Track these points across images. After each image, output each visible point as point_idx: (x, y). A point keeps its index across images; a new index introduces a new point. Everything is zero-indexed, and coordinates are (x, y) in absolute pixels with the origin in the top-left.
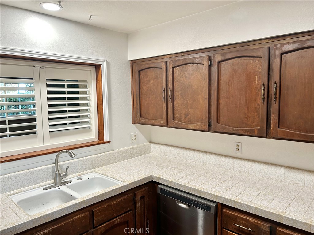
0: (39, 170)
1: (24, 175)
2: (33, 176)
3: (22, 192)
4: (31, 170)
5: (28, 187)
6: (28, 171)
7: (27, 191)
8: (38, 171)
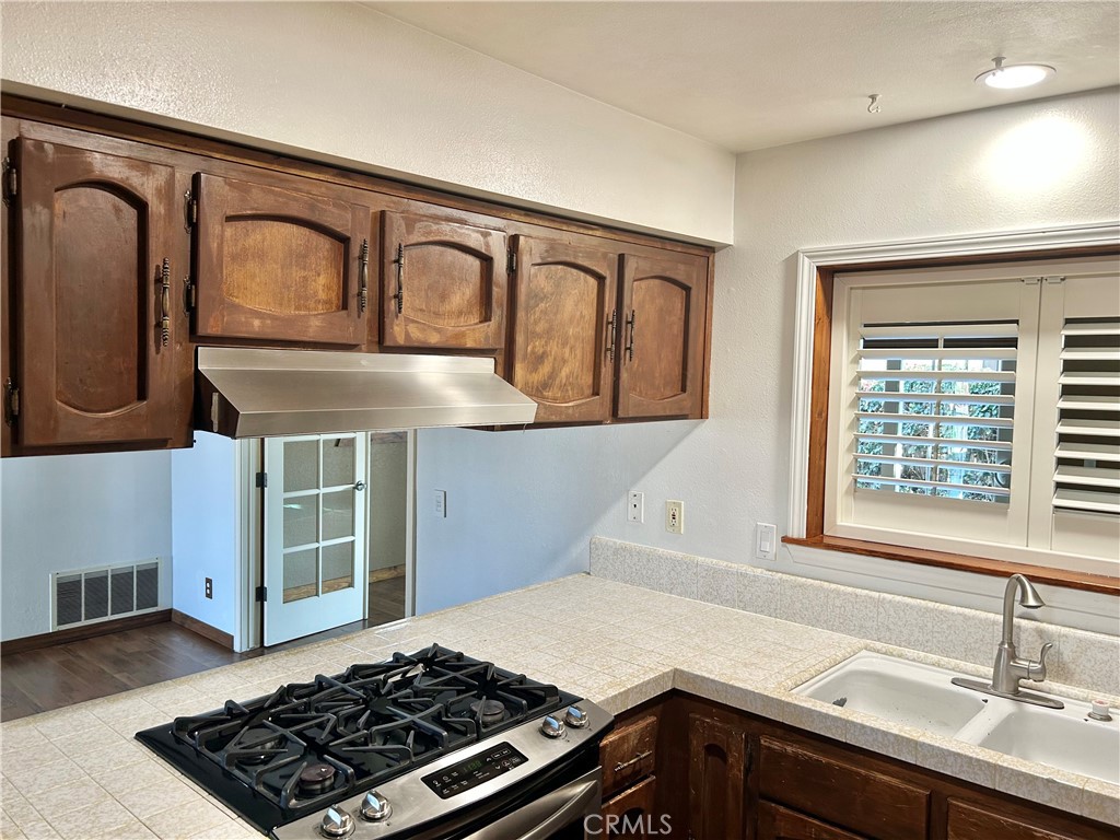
0: (966, 618)
1: (920, 613)
2: (945, 626)
3: (900, 656)
4: (942, 607)
5: (922, 654)
6: (931, 605)
7: (914, 660)
8: (961, 618)
